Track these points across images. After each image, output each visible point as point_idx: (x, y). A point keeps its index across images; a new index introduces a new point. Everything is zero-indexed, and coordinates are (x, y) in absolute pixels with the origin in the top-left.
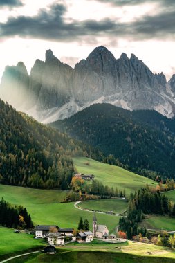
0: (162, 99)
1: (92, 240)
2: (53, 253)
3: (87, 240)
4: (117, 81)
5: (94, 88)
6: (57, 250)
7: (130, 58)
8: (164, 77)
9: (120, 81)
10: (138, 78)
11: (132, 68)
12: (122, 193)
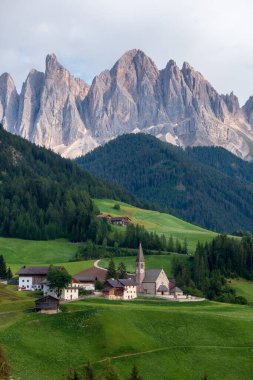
0: (232, 134)
1: (135, 296)
2: (54, 312)
3: (126, 296)
4: (162, 106)
5: (122, 115)
6: (64, 308)
7: (181, 68)
8: (236, 98)
9: (165, 105)
10: (194, 100)
11: (185, 84)
12: (182, 246)
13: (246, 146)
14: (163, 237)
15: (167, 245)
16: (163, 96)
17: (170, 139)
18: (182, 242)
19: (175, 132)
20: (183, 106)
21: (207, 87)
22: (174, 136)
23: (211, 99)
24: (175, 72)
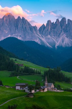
0: (36, 37)
1: (47, 91)
2: (32, 97)
3: (45, 91)
4: (16, 29)
5: (5, 31)
7: (22, 18)
8: (36, 27)
9: (17, 29)
10: (25, 27)
11: (23, 23)
12: (39, 72)
13: (40, 40)
14: (34, 70)
15: (36, 72)
16: (17, 26)
17: (19, 38)
18: (39, 71)
19: (20, 36)
20: (22, 29)
21: (29, 24)
22: (20, 37)
23: (30, 27)
24: (20, 20)
